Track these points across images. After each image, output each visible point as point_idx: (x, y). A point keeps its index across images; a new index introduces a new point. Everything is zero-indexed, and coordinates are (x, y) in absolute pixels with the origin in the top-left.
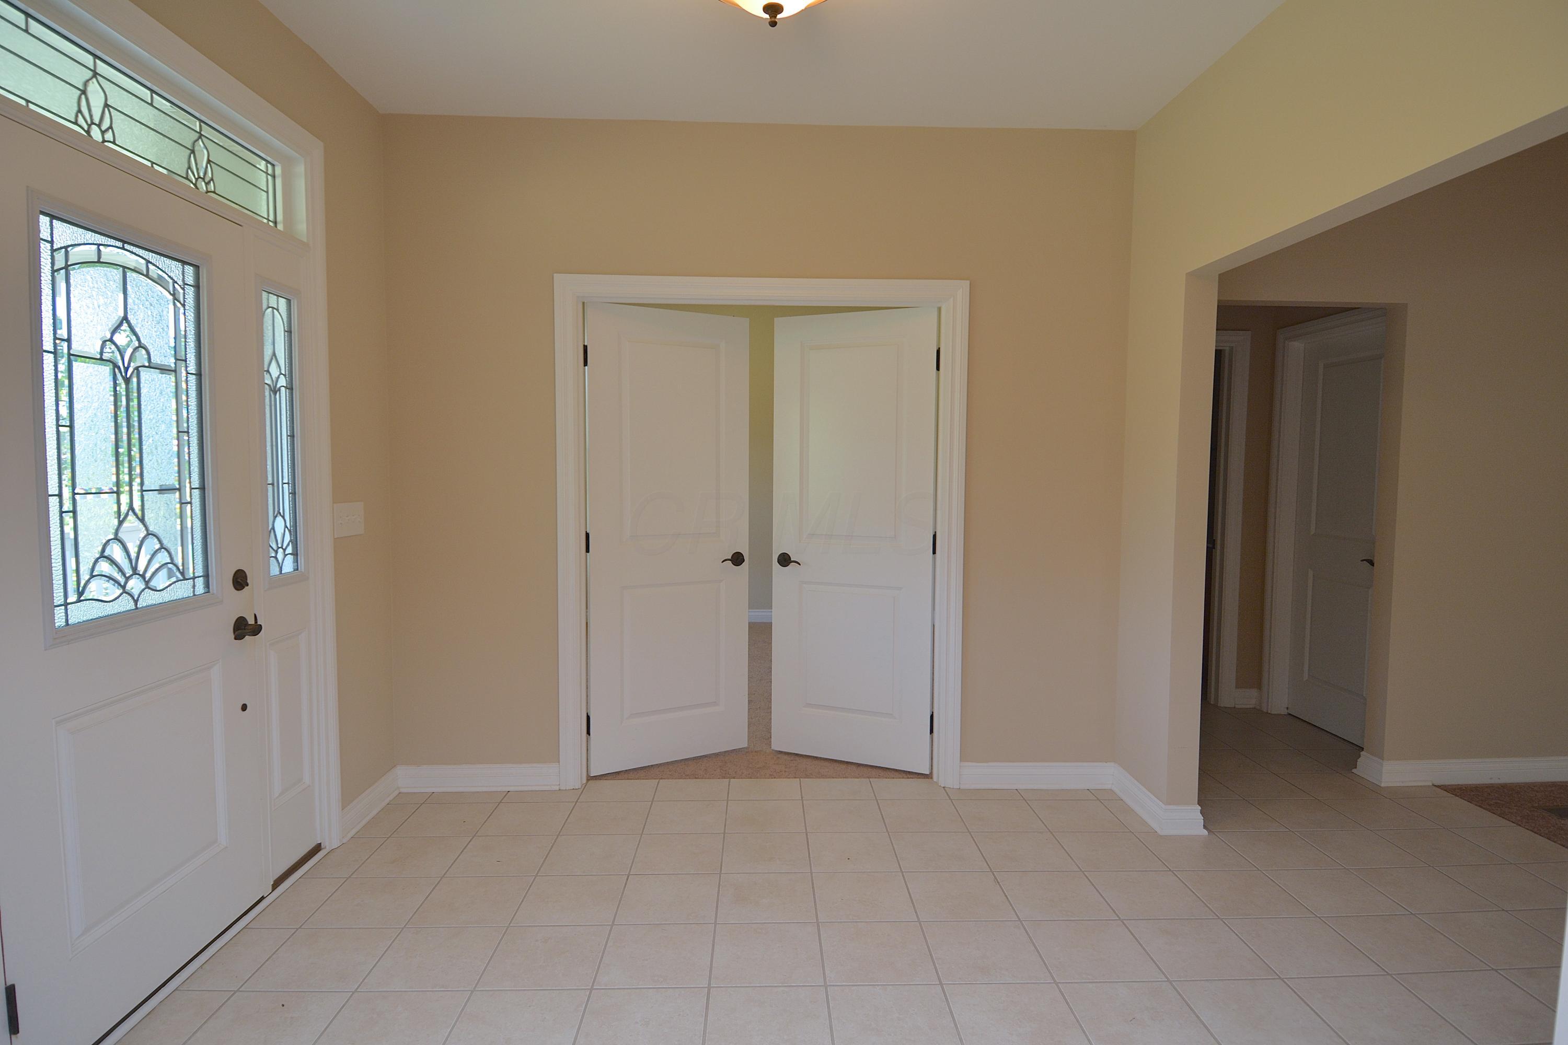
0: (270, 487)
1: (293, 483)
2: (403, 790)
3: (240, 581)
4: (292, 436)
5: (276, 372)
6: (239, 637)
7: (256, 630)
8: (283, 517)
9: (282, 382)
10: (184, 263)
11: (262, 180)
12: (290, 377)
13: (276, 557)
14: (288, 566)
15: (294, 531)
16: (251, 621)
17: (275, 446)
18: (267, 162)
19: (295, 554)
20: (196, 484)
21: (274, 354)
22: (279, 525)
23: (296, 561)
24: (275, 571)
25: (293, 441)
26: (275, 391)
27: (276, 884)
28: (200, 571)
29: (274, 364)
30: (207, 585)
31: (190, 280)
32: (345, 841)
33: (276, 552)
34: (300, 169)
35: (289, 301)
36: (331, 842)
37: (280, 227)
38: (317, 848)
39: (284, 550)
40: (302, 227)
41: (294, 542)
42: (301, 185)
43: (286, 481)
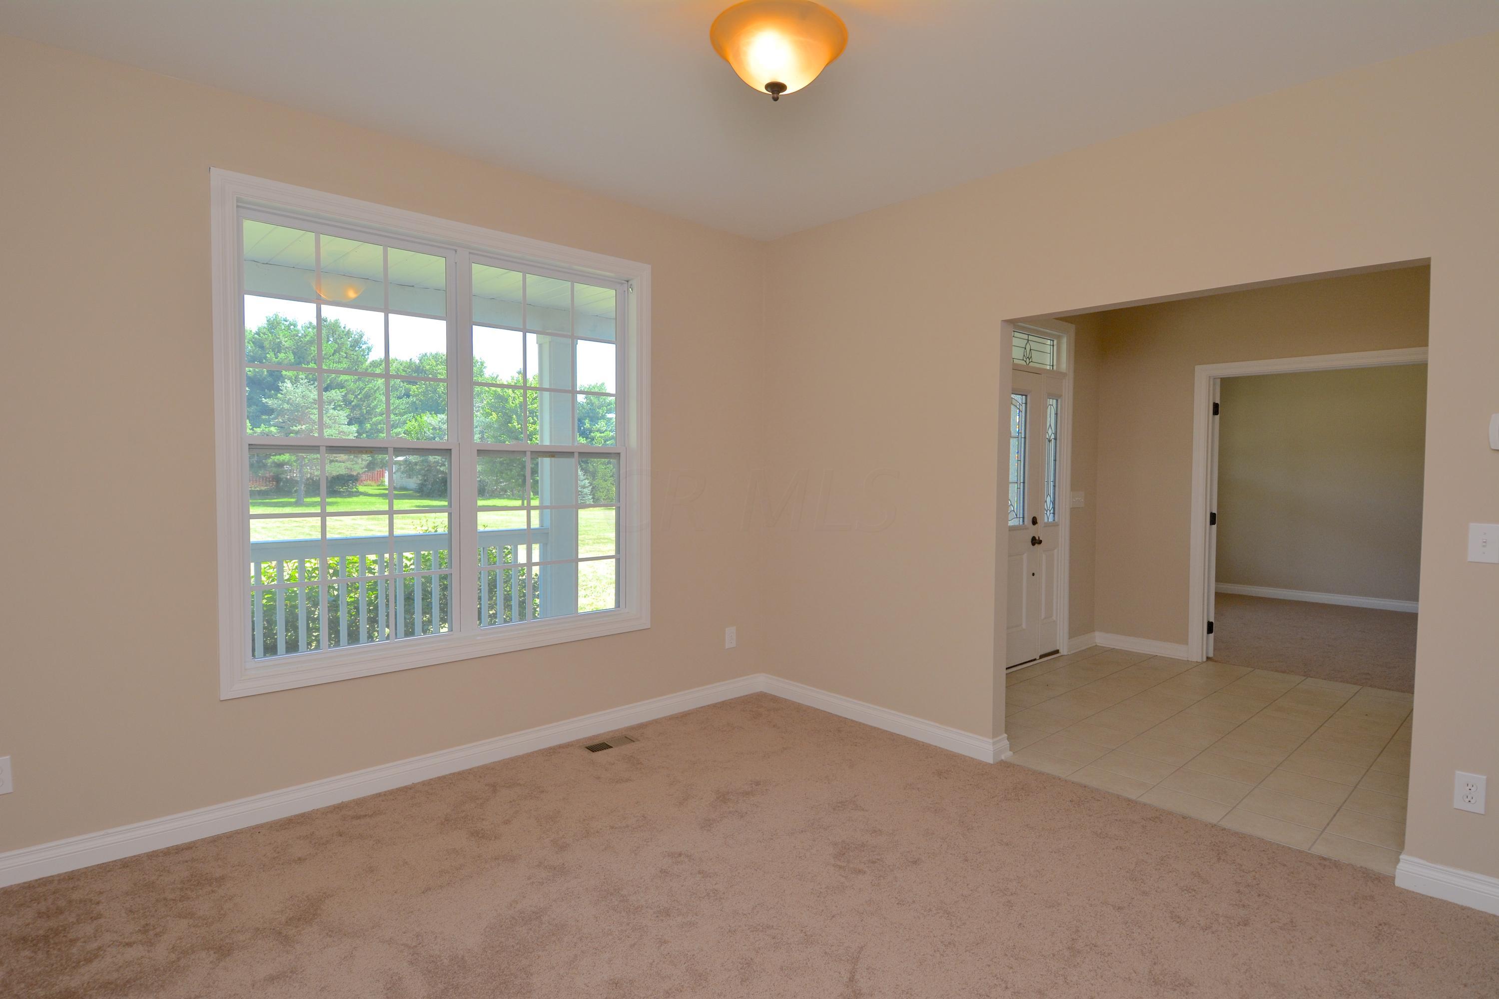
0: (1046, 483)
1: (1054, 481)
2: (1098, 644)
3: (1034, 521)
4: (1055, 460)
5: (1050, 433)
6: (1033, 544)
7: (1040, 542)
8: (1050, 496)
9: (1053, 437)
10: (1022, 395)
11: (1048, 349)
12: (1056, 434)
13: (1046, 514)
14: (1051, 520)
15: (1054, 503)
16: (1037, 538)
17: (1048, 464)
18: (1051, 340)
19: (1054, 513)
20: (1022, 481)
21: (1050, 425)
22: (1048, 500)
23: (1054, 516)
24: (1046, 520)
25: (1056, 443)
26: (1050, 441)
27: (1041, 657)
28: (1021, 516)
29: (1050, 429)
30: (1023, 521)
31: (1024, 402)
32: (1069, 653)
33: (1047, 511)
34: (1064, 340)
35: (1057, 400)
36: (1064, 651)
37: (1055, 368)
38: (1057, 652)
39: (1050, 511)
40: (1064, 367)
41: (1054, 508)
42: (1064, 346)
43: (1052, 480)
